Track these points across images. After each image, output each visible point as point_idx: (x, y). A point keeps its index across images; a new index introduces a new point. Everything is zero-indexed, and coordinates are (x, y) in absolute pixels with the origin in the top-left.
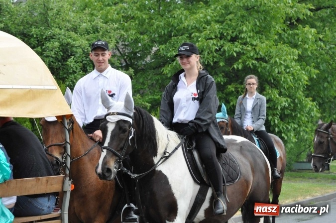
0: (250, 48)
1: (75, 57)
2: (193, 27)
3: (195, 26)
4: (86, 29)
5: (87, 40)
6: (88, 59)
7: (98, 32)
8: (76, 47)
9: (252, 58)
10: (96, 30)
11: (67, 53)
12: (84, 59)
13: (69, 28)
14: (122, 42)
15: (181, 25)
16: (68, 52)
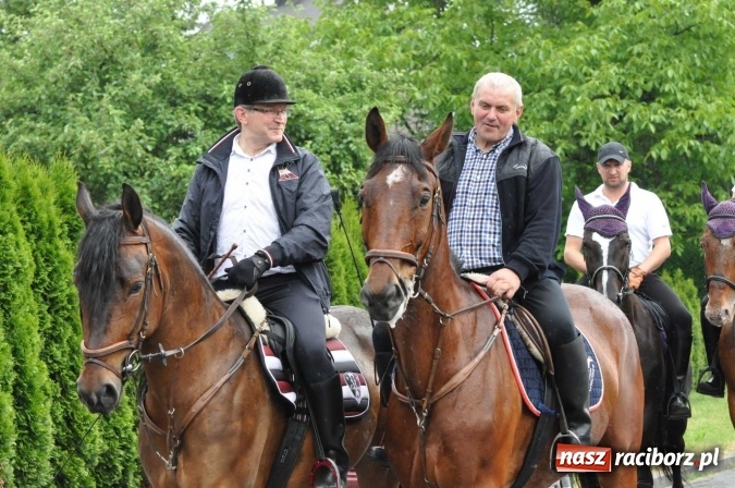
0: (683, 115)
1: (314, 142)
2: (563, 74)
3: (567, 72)
4: (337, 82)
5: (340, 105)
6: (342, 146)
7: (363, 88)
8: (317, 121)
9: (688, 134)
10: (358, 85)
11: (297, 134)
12: (334, 145)
13: (299, 82)
14: (414, 109)
15: (536, 70)
16: (300, 132)
